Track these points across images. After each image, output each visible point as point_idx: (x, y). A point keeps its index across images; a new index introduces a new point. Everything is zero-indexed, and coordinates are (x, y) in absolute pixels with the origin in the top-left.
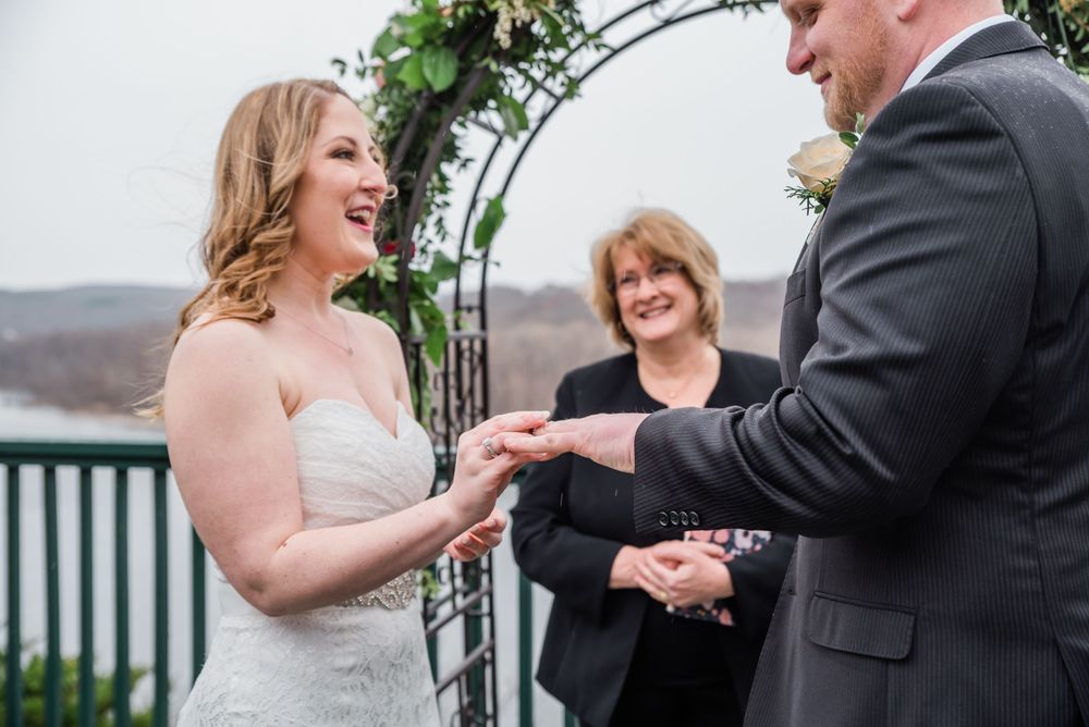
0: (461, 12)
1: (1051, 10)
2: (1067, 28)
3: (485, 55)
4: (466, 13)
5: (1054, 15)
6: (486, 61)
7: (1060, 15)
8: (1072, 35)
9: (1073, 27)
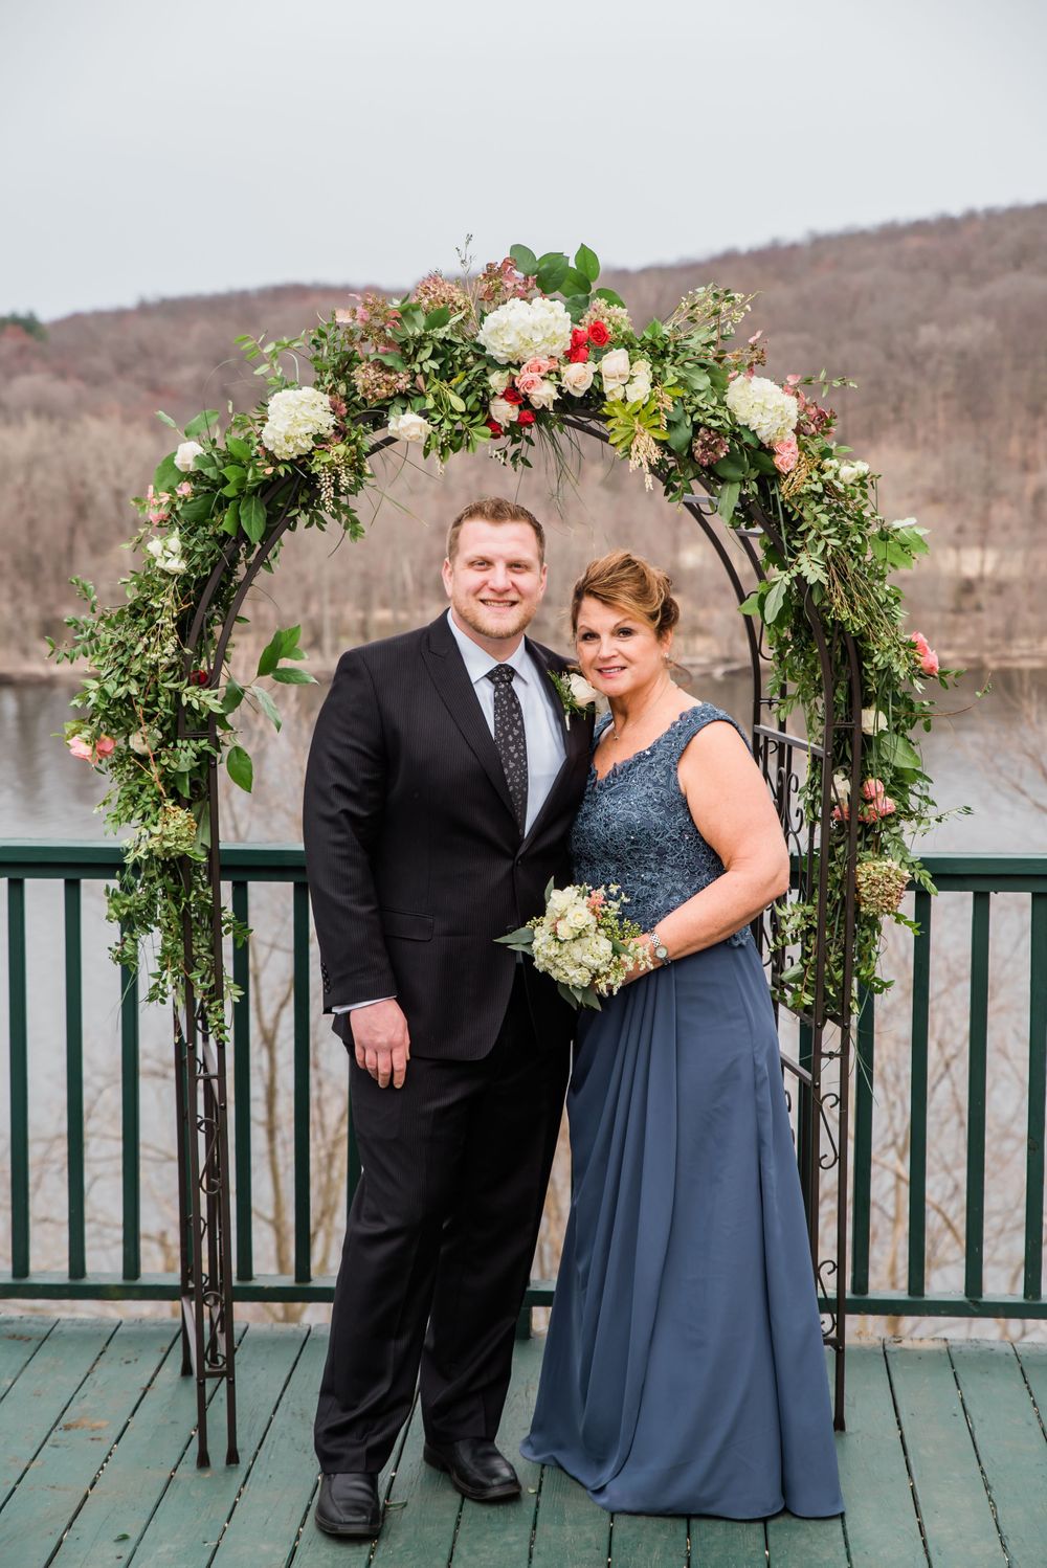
0: (281, 470)
1: (772, 493)
2: (785, 510)
3: (296, 506)
4: (286, 471)
5: (774, 496)
6: (296, 512)
7: (780, 499)
8: (788, 516)
9: (790, 510)
